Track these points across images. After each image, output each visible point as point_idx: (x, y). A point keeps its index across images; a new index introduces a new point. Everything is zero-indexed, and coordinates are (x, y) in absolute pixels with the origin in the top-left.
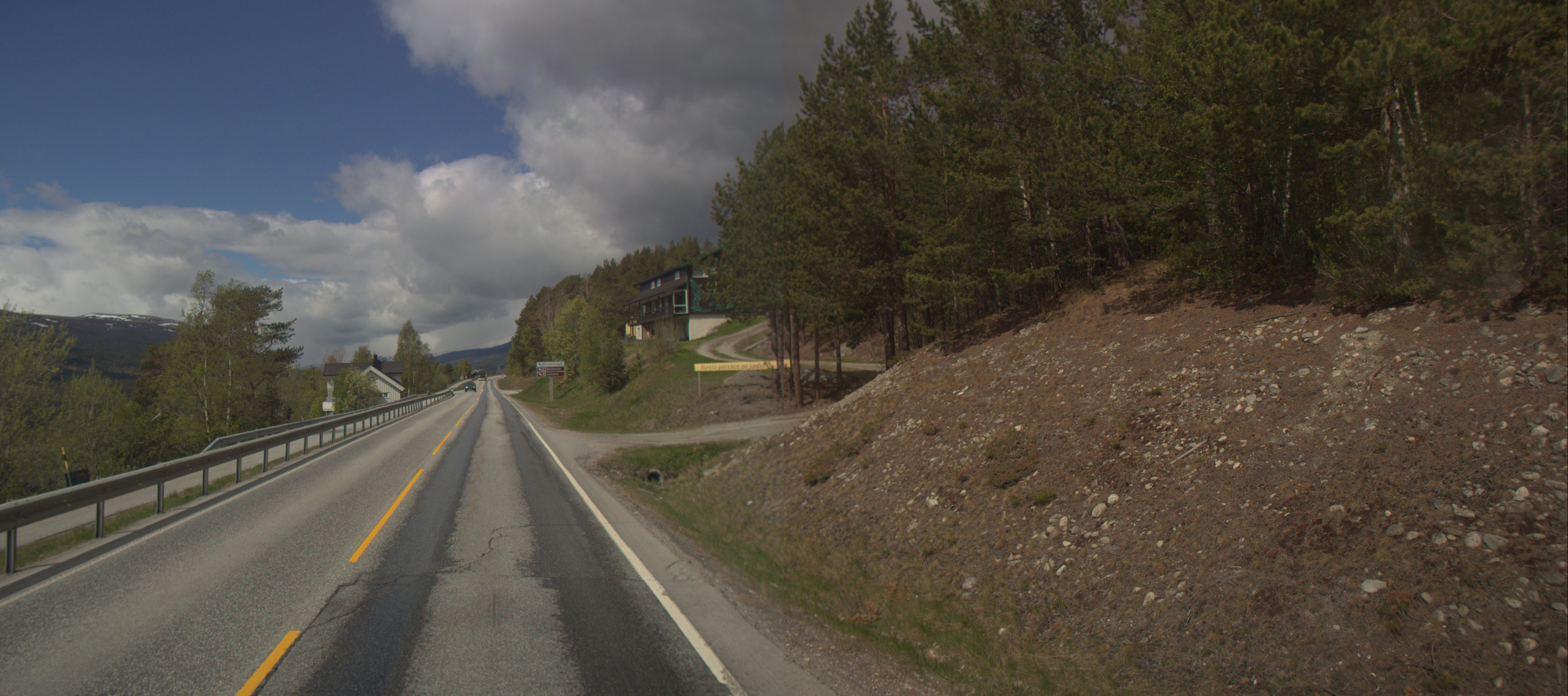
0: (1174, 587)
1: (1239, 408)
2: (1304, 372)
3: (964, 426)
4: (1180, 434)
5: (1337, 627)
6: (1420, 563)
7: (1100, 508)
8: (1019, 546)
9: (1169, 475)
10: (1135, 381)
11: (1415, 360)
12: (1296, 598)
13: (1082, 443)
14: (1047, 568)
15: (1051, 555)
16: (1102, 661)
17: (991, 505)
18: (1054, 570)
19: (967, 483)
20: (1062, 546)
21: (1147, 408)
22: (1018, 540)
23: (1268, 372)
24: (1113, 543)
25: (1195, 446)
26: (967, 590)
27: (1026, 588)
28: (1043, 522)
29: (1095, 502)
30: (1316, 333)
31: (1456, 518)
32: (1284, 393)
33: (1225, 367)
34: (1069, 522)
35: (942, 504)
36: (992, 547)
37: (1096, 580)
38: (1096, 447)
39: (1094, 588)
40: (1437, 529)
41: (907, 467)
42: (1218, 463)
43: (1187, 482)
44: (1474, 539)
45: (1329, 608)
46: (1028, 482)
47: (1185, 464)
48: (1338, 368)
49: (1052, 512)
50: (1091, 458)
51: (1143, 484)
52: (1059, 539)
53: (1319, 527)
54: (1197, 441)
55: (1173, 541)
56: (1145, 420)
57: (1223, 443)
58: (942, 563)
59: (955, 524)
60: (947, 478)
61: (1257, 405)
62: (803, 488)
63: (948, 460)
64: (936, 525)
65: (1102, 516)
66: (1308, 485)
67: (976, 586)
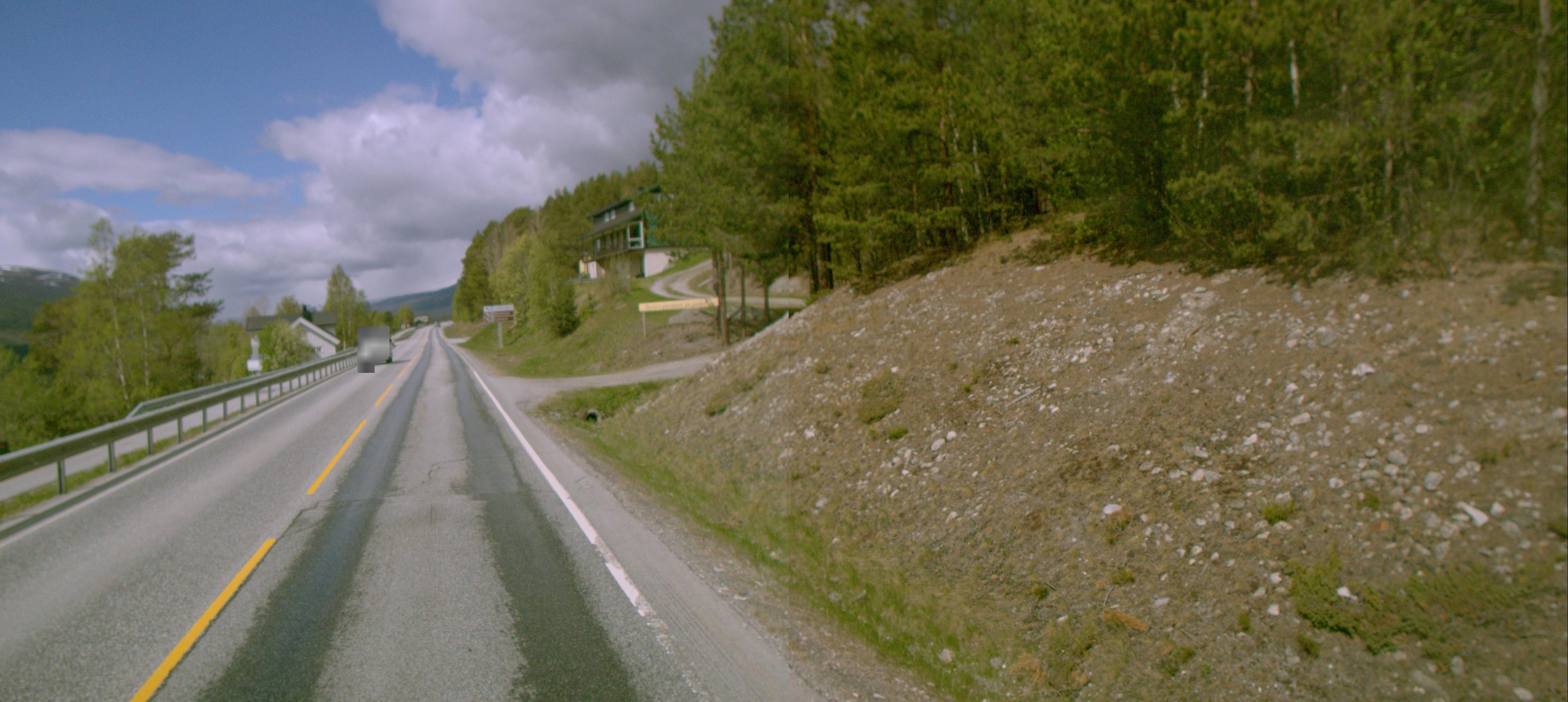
0: (973, 508)
1: (1075, 358)
2: (1140, 327)
3: (851, 366)
4: (1021, 380)
5: (1074, 540)
6: (1151, 492)
7: (938, 443)
8: (869, 474)
9: (1001, 416)
10: (1002, 329)
11: (1230, 321)
12: (1054, 517)
13: (942, 386)
14: (885, 492)
15: (890, 482)
16: (902, 563)
17: (856, 438)
18: (889, 493)
19: (840, 419)
20: (901, 474)
21: (1003, 355)
22: (869, 468)
23: (1111, 326)
24: (940, 472)
25: (1029, 391)
26: (818, 508)
27: (864, 507)
28: (892, 453)
29: (937, 437)
30: (1165, 291)
31: (1194, 458)
32: (1115, 347)
33: (1078, 320)
34: (912, 455)
35: (817, 436)
36: (846, 474)
37: (918, 502)
38: (952, 389)
39: (915, 508)
40: (1176, 466)
41: (796, 401)
42: (1042, 407)
43: (1012, 423)
44: (1199, 475)
45: (1075, 526)
46: (890, 420)
47: (1016, 407)
48: (1168, 325)
49: (901, 445)
50: (944, 399)
51: (978, 424)
52: (901, 467)
53: (1094, 462)
54: (1032, 387)
55: (984, 472)
56: (998, 366)
57: (1052, 390)
58: (804, 486)
59: (824, 454)
60: (826, 413)
61: (1091, 357)
62: (704, 419)
63: (831, 397)
64: (807, 453)
65: (939, 450)
66: (1101, 428)
67: (826, 505)
